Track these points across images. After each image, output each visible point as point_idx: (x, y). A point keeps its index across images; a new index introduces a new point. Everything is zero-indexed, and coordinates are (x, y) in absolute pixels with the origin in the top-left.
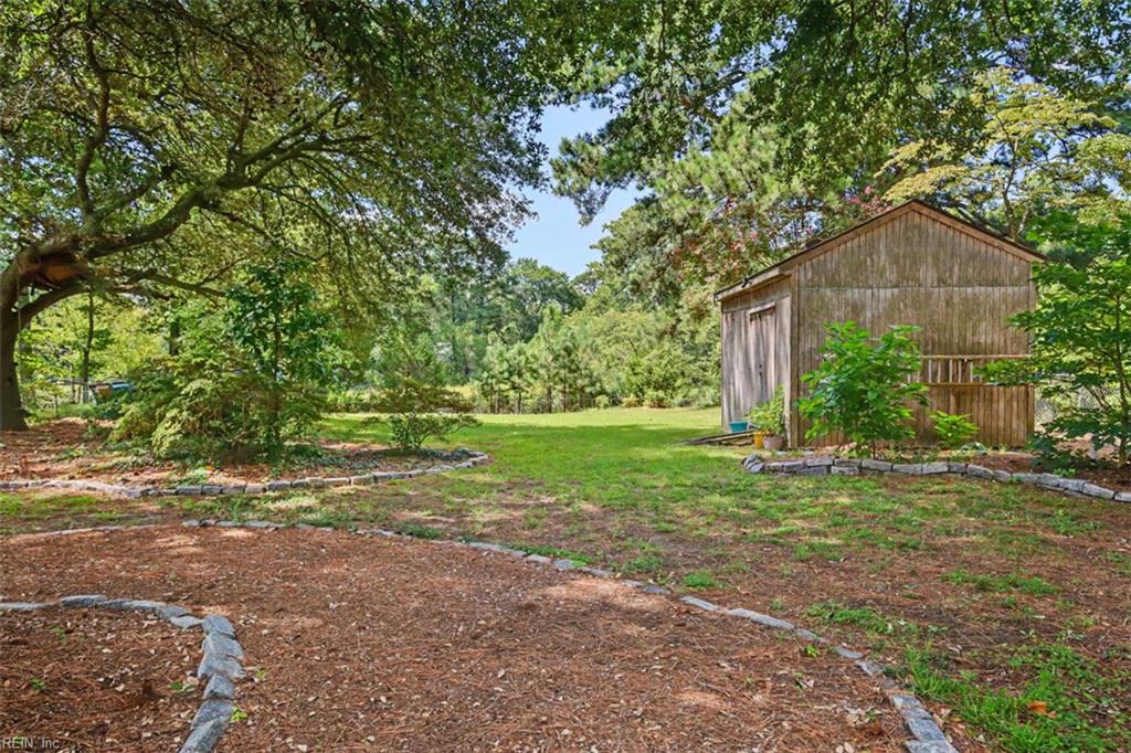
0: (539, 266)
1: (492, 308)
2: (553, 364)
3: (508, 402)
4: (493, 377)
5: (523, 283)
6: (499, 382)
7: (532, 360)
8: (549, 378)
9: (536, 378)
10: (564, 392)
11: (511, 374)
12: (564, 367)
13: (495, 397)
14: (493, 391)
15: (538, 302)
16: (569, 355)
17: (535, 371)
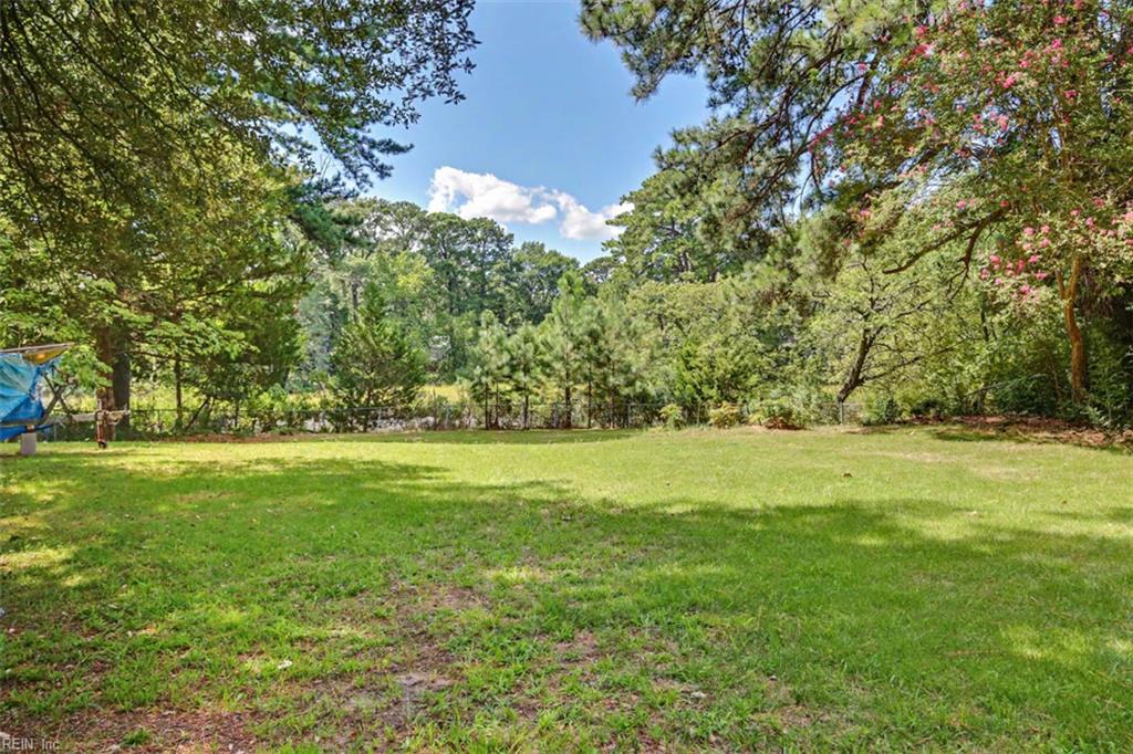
0: (547, 250)
1: (494, 297)
2: (573, 356)
3: (509, 409)
4: (487, 374)
5: (528, 270)
6: (496, 380)
7: (542, 348)
8: (568, 375)
9: (549, 376)
10: (588, 394)
11: (514, 369)
12: (590, 358)
13: (492, 402)
14: (488, 393)
15: (546, 291)
16: (596, 342)
17: (547, 365)
